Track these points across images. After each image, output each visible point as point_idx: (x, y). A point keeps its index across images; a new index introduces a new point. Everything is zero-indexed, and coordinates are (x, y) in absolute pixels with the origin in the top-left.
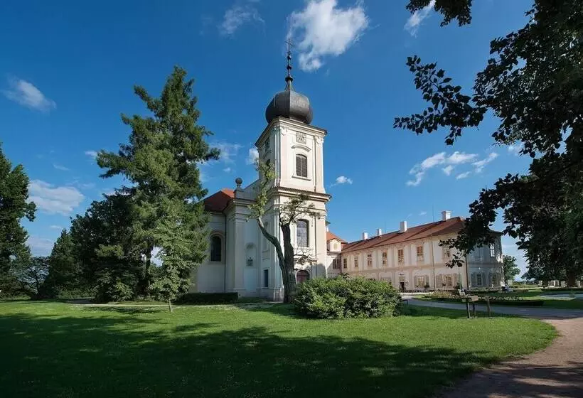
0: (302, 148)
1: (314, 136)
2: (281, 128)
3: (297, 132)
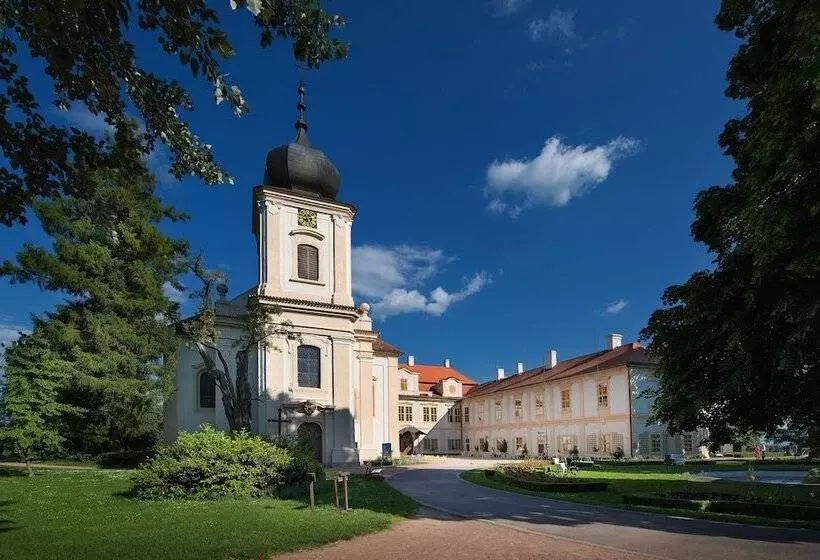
0: (307, 234)
1: (332, 216)
2: (267, 203)
3: (300, 209)
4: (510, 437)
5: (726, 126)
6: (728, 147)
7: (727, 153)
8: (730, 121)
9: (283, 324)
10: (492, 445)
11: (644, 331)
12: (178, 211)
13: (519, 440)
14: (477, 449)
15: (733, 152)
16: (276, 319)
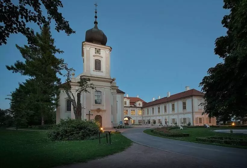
0: (97, 56)
1: (105, 50)
3: (96, 48)
4: (157, 119)
5: (224, 17)
6: (224, 24)
7: (224, 26)
8: (225, 16)
9: (91, 84)
10: (151, 121)
11: (201, 83)
12: (61, 50)
13: (159, 120)
14: (147, 123)
15: (226, 26)
16: (89, 83)
